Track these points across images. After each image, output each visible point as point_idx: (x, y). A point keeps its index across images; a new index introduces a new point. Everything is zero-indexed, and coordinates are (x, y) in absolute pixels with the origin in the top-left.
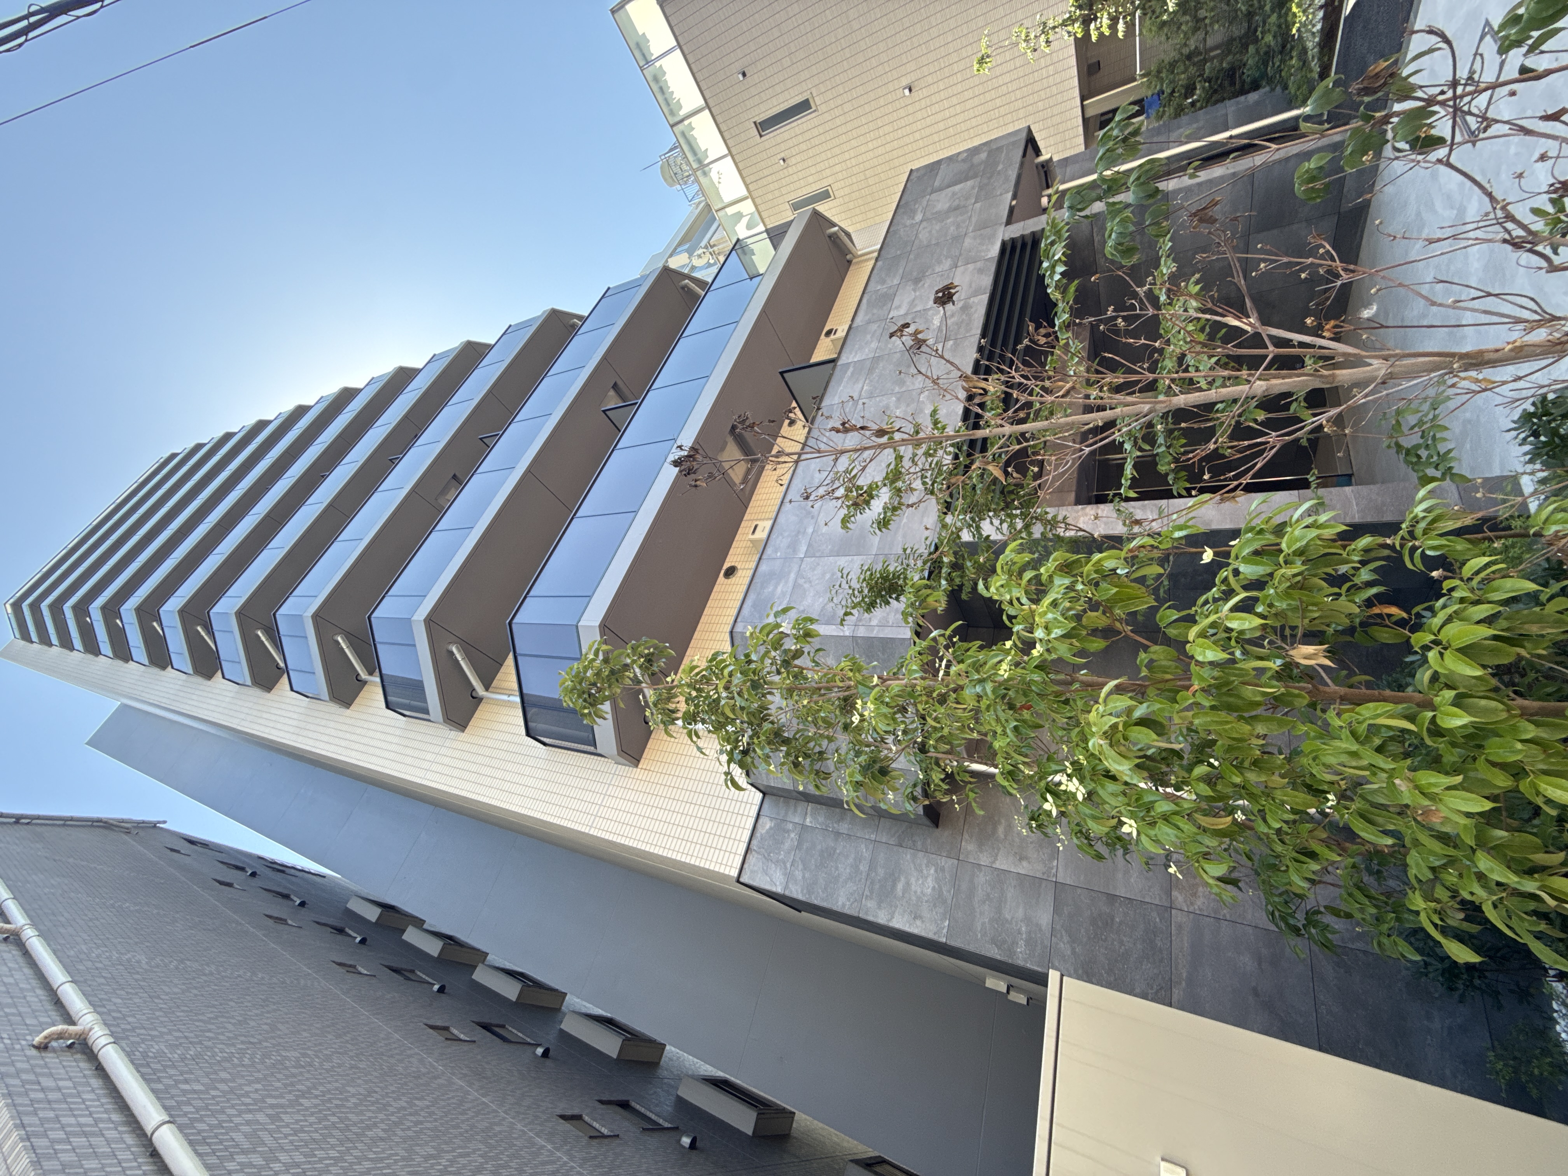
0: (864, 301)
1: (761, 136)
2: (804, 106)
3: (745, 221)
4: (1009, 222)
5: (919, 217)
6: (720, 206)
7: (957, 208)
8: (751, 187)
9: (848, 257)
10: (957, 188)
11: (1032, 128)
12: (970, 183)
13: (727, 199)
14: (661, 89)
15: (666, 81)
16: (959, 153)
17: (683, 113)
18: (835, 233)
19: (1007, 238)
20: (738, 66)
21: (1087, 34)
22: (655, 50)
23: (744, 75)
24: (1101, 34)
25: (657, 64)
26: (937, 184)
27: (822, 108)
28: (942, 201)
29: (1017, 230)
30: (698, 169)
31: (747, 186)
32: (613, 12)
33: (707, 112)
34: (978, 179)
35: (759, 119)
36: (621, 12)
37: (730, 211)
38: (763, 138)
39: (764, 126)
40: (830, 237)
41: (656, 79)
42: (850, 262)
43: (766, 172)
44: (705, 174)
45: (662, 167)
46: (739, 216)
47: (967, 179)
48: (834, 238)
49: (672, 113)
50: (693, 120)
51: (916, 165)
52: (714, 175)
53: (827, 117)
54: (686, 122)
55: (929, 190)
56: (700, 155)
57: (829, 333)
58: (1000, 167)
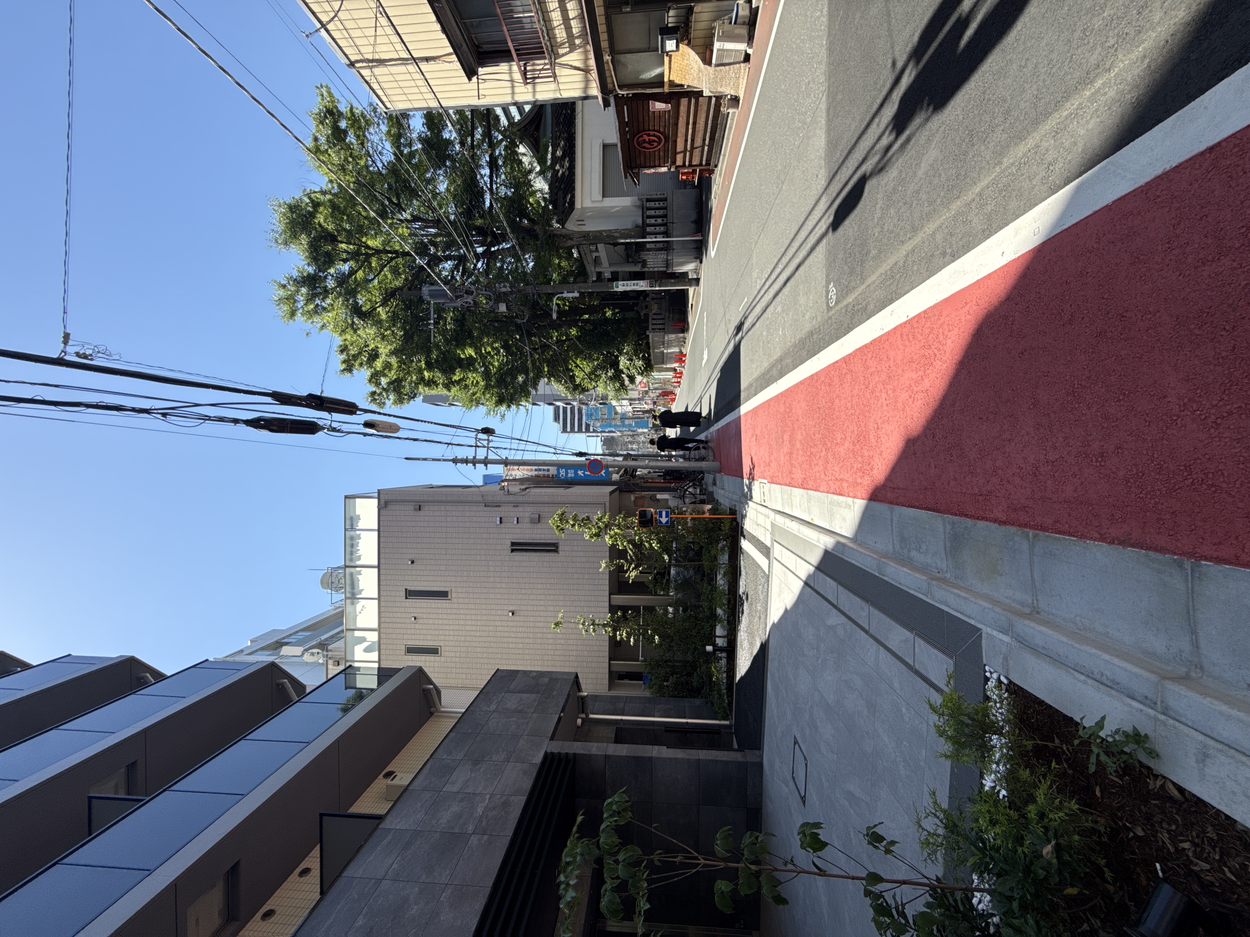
0: (428, 766)
1: (406, 598)
2: (443, 595)
3: (365, 645)
4: (552, 739)
5: (493, 707)
6: (352, 627)
7: (521, 711)
8: (382, 625)
9: (432, 710)
10: (525, 696)
11: (579, 675)
12: (533, 696)
13: (359, 625)
14: (352, 546)
15: (358, 543)
16: (532, 671)
17: (358, 563)
18: (429, 690)
19: (549, 751)
20: (412, 557)
21: (615, 635)
22: (361, 525)
23: (413, 562)
24: (622, 638)
25: (358, 532)
26: (512, 687)
27: (454, 600)
28: (512, 702)
29: (557, 747)
30: (349, 598)
31: (380, 623)
32: (346, 497)
33: (376, 570)
34: (539, 695)
35: (409, 588)
36: (352, 500)
37: (357, 634)
38: (407, 600)
39: (410, 594)
40: (424, 690)
41: (352, 538)
42: (432, 714)
43: (398, 620)
44: (353, 604)
45: (324, 575)
46: (363, 640)
47: (532, 692)
48: (427, 692)
49: (351, 560)
50: (364, 570)
51: (501, 668)
52: (359, 607)
53: (456, 606)
54: (358, 569)
55: (506, 689)
56: (356, 591)
57: (389, 775)
58: (555, 693)
